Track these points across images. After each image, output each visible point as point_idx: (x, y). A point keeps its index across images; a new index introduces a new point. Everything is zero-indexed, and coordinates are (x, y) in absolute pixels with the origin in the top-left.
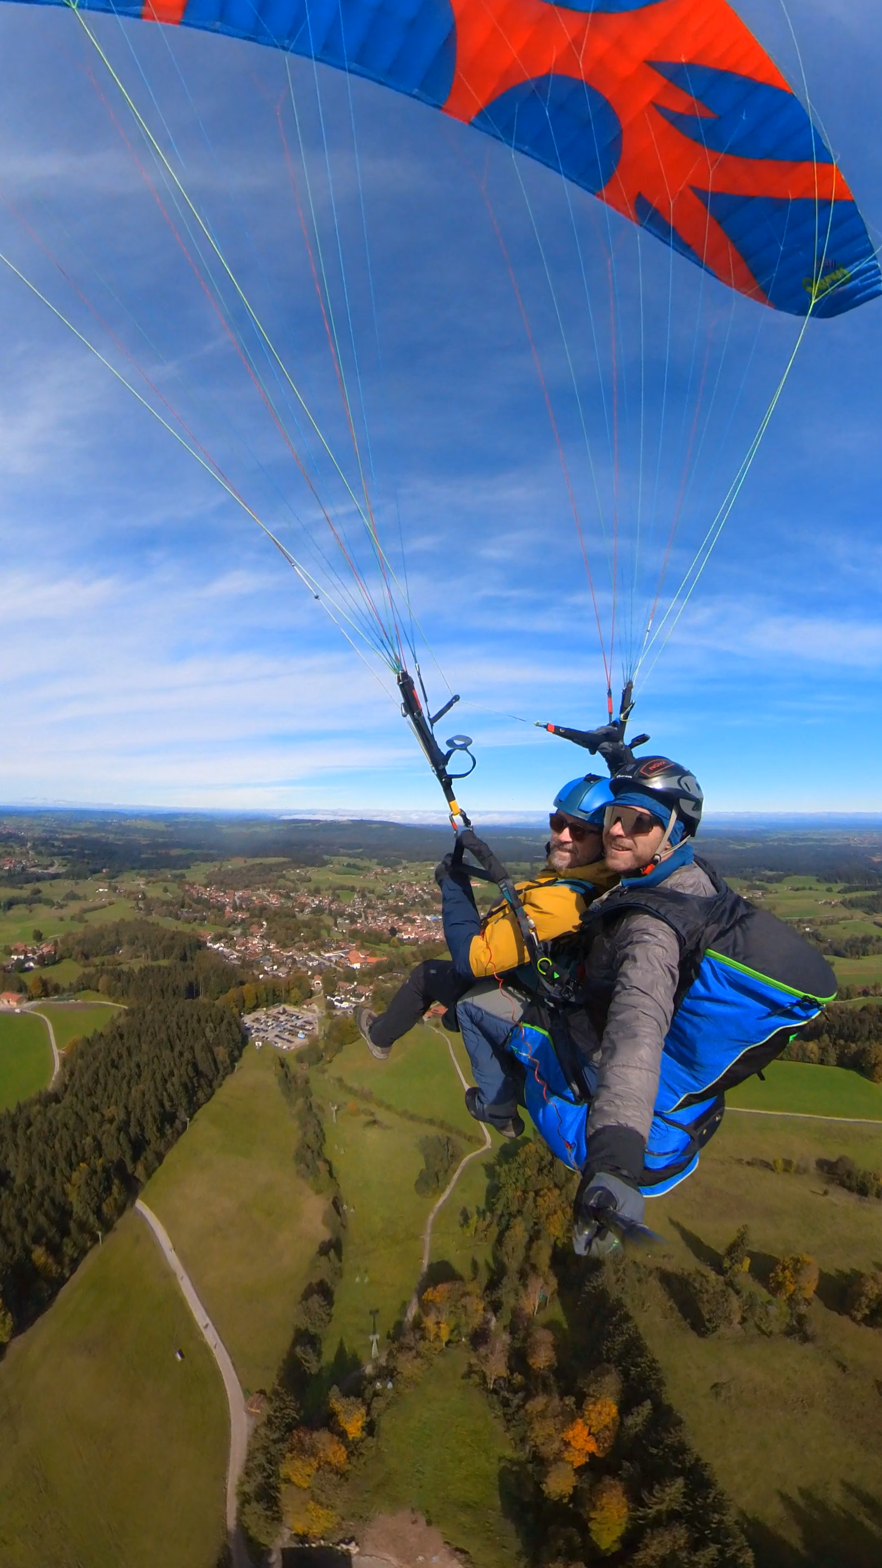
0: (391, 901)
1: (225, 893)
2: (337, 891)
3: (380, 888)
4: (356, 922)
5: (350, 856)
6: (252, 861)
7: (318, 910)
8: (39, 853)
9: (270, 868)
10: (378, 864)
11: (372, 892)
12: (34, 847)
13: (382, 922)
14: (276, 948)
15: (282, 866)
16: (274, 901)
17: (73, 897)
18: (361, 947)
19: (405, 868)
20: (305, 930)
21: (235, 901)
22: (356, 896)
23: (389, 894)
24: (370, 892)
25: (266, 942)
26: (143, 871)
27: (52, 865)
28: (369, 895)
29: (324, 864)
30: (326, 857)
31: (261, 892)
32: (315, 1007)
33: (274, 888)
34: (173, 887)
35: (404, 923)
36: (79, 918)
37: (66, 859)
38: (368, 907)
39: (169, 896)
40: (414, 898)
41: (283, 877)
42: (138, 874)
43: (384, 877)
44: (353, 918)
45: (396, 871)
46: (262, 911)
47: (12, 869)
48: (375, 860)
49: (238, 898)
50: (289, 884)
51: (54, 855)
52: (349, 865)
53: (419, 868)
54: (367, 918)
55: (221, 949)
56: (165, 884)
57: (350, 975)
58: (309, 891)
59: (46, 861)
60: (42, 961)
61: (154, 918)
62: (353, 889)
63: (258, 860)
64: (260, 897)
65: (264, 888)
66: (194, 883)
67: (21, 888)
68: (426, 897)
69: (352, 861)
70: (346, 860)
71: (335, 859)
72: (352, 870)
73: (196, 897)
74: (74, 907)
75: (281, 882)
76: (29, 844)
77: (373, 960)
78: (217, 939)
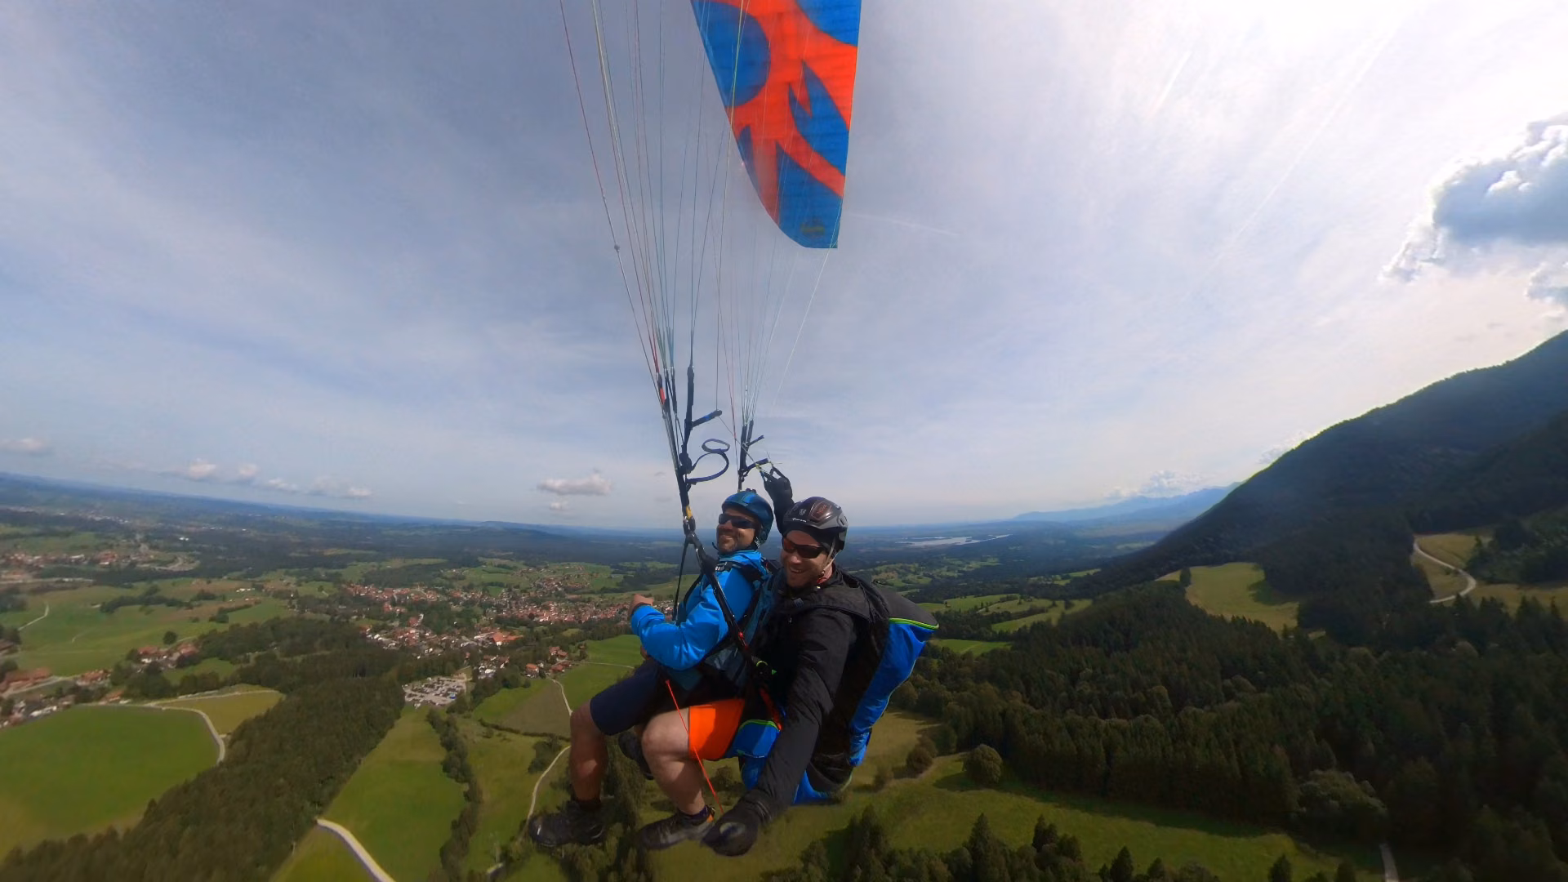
0: (532, 594)
1: (383, 590)
2: (486, 587)
3: (524, 582)
4: (502, 611)
5: (499, 557)
6: (410, 562)
7: (472, 602)
8: (153, 547)
9: (428, 568)
10: (526, 564)
11: (518, 587)
12: (147, 539)
13: (523, 612)
14: (433, 634)
15: (438, 566)
16: (431, 597)
17: (206, 596)
18: (503, 629)
19: (546, 568)
20: (457, 619)
21: (393, 597)
22: (503, 591)
23: (531, 588)
24: (515, 587)
25: (422, 632)
26: (292, 571)
27: (172, 562)
28: (514, 590)
29: (477, 564)
30: (481, 559)
31: (418, 589)
32: (464, 675)
33: (432, 585)
34: (329, 585)
35: (541, 611)
36: (221, 617)
37: (193, 556)
38: (513, 599)
39: (325, 594)
40: (551, 591)
41: (440, 575)
42: (286, 573)
43: (528, 575)
44: (499, 608)
45: (539, 570)
46: (417, 606)
47: (115, 564)
48: (522, 562)
49: (397, 594)
50: (444, 581)
51: (176, 550)
52: (499, 566)
53: (557, 567)
54: (511, 608)
55: (380, 639)
56: (321, 583)
57: (493, 650)
58: (464, 588)
59: (167, 556)
60: (182, 662)
61: (308, 614)
62: (501, 585)
63: (416, 561)
64: (418, 594)
65: (421, 586)
66: (351, 582)
67: (130, 587)
68: (560, 589)
69: (504, 562)
70: (497, 561)
71: (488, 561)
72: (503, 570)
73: (354, 595)
74: (212, 607)
75: (439, 580)
76: (138, 537)
77: (512, 638)
78: (375, 631)
